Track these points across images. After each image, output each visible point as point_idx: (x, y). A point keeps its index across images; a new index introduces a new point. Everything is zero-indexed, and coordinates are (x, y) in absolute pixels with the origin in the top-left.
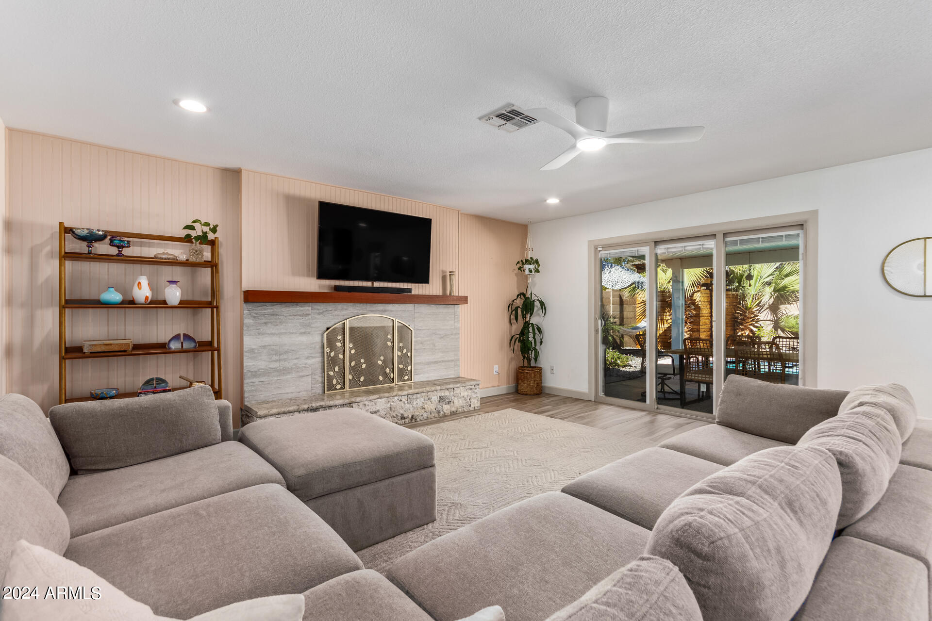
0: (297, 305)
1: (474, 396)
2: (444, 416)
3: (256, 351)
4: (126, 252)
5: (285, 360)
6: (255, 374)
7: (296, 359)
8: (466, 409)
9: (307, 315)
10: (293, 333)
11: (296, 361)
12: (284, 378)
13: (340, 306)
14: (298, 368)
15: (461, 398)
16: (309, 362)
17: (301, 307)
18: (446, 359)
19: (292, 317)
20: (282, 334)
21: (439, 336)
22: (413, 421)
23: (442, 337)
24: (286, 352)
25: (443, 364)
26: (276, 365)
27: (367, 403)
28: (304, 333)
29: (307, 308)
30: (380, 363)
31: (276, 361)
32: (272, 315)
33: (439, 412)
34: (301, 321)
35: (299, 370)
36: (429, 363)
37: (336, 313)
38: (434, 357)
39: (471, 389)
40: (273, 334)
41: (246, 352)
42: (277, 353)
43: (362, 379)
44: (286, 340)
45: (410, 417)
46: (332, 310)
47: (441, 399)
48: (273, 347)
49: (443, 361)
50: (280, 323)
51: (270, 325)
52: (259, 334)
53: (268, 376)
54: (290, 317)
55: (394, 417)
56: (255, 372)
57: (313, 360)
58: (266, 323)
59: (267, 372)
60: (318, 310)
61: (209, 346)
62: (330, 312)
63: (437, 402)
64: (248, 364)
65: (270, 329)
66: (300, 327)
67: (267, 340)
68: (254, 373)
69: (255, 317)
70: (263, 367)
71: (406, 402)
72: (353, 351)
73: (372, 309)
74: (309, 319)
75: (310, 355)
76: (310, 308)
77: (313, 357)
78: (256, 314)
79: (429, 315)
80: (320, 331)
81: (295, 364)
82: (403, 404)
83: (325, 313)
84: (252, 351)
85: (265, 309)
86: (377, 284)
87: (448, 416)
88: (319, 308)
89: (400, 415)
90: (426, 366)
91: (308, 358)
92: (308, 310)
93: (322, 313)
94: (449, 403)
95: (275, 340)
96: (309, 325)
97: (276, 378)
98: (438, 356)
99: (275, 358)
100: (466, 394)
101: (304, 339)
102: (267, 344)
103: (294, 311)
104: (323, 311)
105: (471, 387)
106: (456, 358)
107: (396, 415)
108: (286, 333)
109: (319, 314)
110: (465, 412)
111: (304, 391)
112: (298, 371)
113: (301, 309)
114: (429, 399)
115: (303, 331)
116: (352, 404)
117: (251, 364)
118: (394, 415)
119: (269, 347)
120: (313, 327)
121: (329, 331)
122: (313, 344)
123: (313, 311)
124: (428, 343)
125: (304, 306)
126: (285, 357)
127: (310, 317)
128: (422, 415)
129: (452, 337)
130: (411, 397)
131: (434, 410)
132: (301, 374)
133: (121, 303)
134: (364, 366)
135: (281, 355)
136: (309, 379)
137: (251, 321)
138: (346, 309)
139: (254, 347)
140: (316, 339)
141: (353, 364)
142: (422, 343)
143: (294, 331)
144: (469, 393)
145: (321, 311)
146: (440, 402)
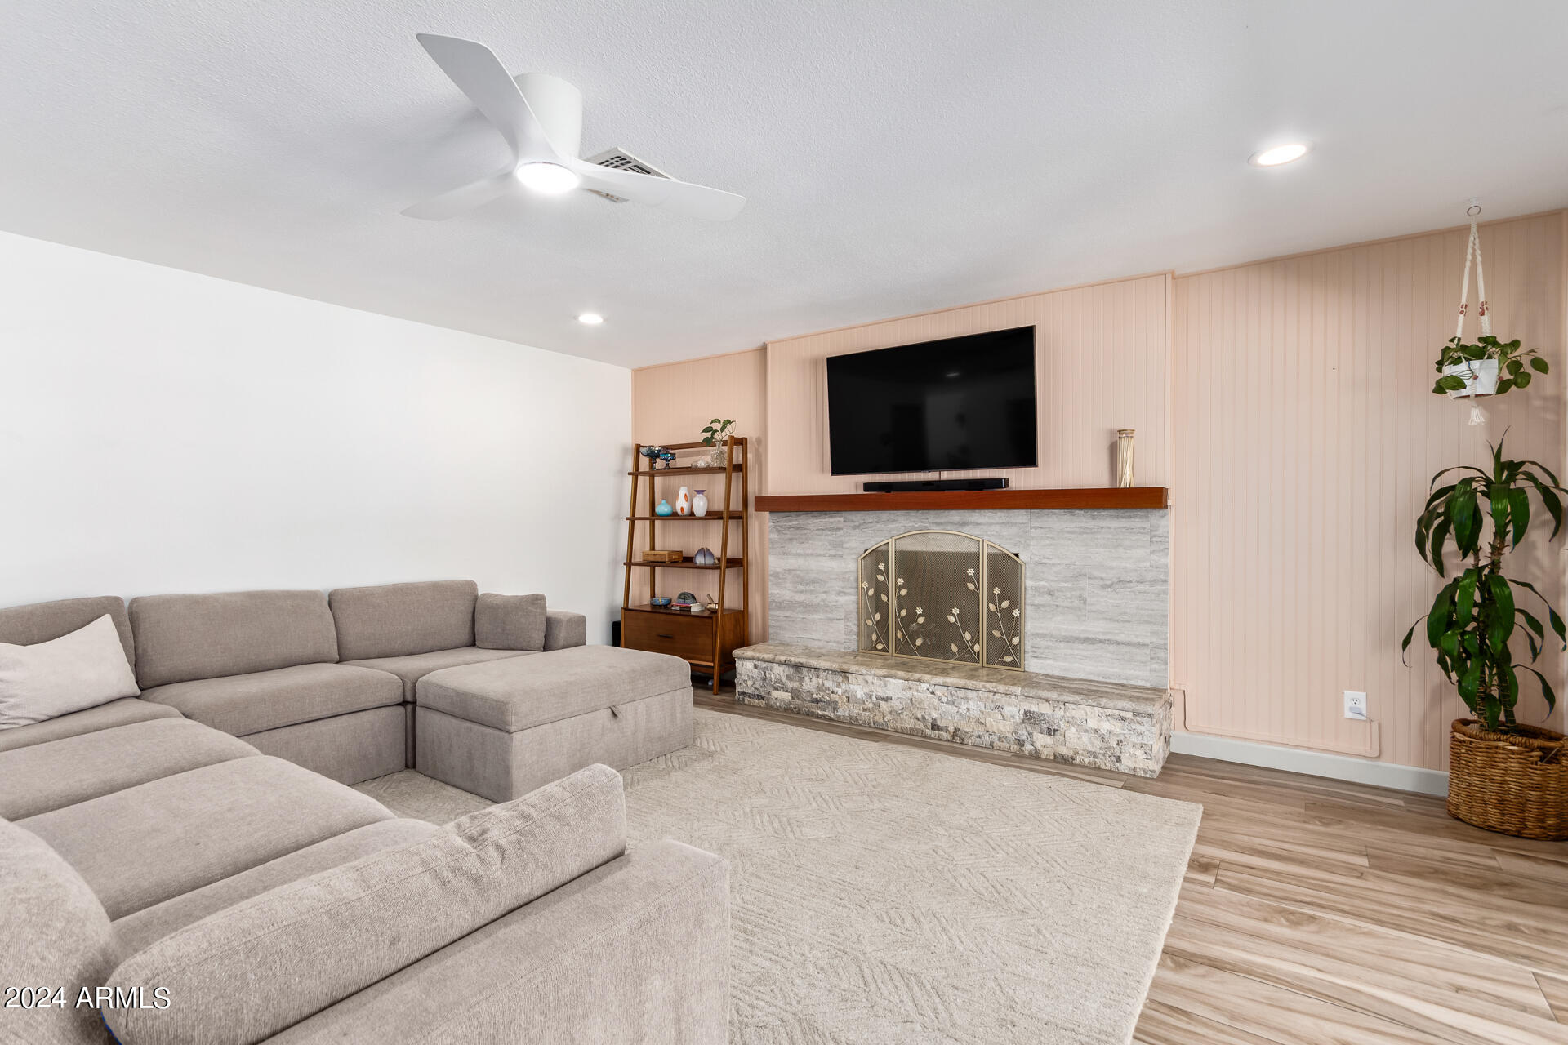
0: (826, 515)
1: (1134, 739)
2: (1035, 756)
3: (781, 576)
4: (672, 464)
5: (812, 592)
6: (780, 606)
7: (825, 592)
8: (1108, 764)
9: (839, 529)
10: (820, 555)
11: (824, 596)
12: (811, 617)
13: (885, 515)
14: (827, 606)
15: (1086, 731)
16: (842, 599)
17: (831, 517)
18: (1121, 637)
19: (820, 532)
20: (808, 555)
21: (1101, 583)
22: (957, 740)
23: (1110, 586)
24: (813, 582)
25: (1112, 648)
26: (801, 598)
27: (870, 679)
28: (835, 556)
29: (837, 520)
30: (952, 619)
31: (802, 592)
32: (798, 528)
33: (1021, 743)
34: (830, 538)
35: (827, 609)
36: (1070, 640)
37: (878, 526)
38: (1082, 628)
39: (1124, 719)
40: (798, 555)
41: (771, 575)
42: (804, 581)
43: (919, 642)
44: (814, 564)
45: (952, 729)
46: (871, 523)
47: (1029, 717)
48: (798, 573)
49: (1110, 642)
50: (806, 539)
51: (795, 542)
52: (784, 553)
53: (793, 611)
54: (817, 532)
55: (918, 719)
56: (780, 603)
57: (847, 598)
58: (791, 540)
59: (791, 606)
60: (853, 521)
61: (737, 564)
62: (870, 525)
63: (1018, 720)
64: (773, 591)
65: (796, 548)
66: (829, 547)
67: (792, 563)
68: (778, 604)
69: (780, 531)
70: (788, 598)
71: (944, 699)
72: (903, 592)
73: (938, 521)
74: (841, 536)
75: (842, 590)
76: (842, 519)
77: (846, 594)
78: (781, 527)
79: (1069, 532)
80: (855, 554)
81: (823, 600)
82: (936, 701)
83: (862, 527)
84: (776, 575)
85: (790, 521)
86: (946, 475)
87: (1046, 760)
88: (854, 518)
89: (930, 720)
90: (1062, 645)
91: (839, 593)
92: (839, 521)
93: (858, 527)
94: (1052, 732)
95: (800, 563)
96: (840, 545)
97: (801, 616)
98: (1096, 628)
99: (801, 587)
100: (1105, 726)
101: (834, 565)
102: (791, 568)
103: (822, 524)
104: (860, 525)
105: (1123, 714)
106: (1155, 640)
107: (923, 717)
108: (812, 554)
109: (855, 528)
110: (1099, 769)
111: (835, 642)
112: (826, 611)
113: (832, 520)
114: (997, 708)
115: (833, 552)
116: (847, 674)
117: (776, 592)
118: (919, 716)
119: (794, 572)
120: (846, 548)
121: (867, 552)
122: (846, 573)
123: (846, 524)
124: (1068, 594)
125: (836, 517)
126: (812, 588)
127: (841, 532)
128: (979, 737)
129: (1141, 587)
130: (954, 692)
131: (1010, 736)
132: (830, 616)
133: (670, 516)
134: (921, 620)
135: (807, 584)
136: (841, 625)
137: (776, 536)
138: (894, 521)
139: (778, 570)
140: (849, 565)
141: (904, 613)
142: (1049, 593)
143: (822, 552)
144: (1117, 727)
145: (857, 524)
146: (1024, 722)
